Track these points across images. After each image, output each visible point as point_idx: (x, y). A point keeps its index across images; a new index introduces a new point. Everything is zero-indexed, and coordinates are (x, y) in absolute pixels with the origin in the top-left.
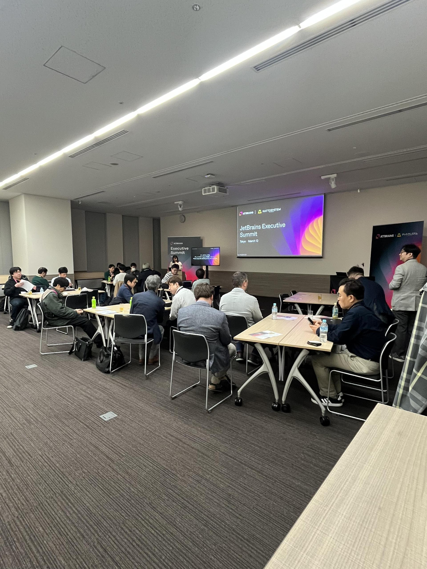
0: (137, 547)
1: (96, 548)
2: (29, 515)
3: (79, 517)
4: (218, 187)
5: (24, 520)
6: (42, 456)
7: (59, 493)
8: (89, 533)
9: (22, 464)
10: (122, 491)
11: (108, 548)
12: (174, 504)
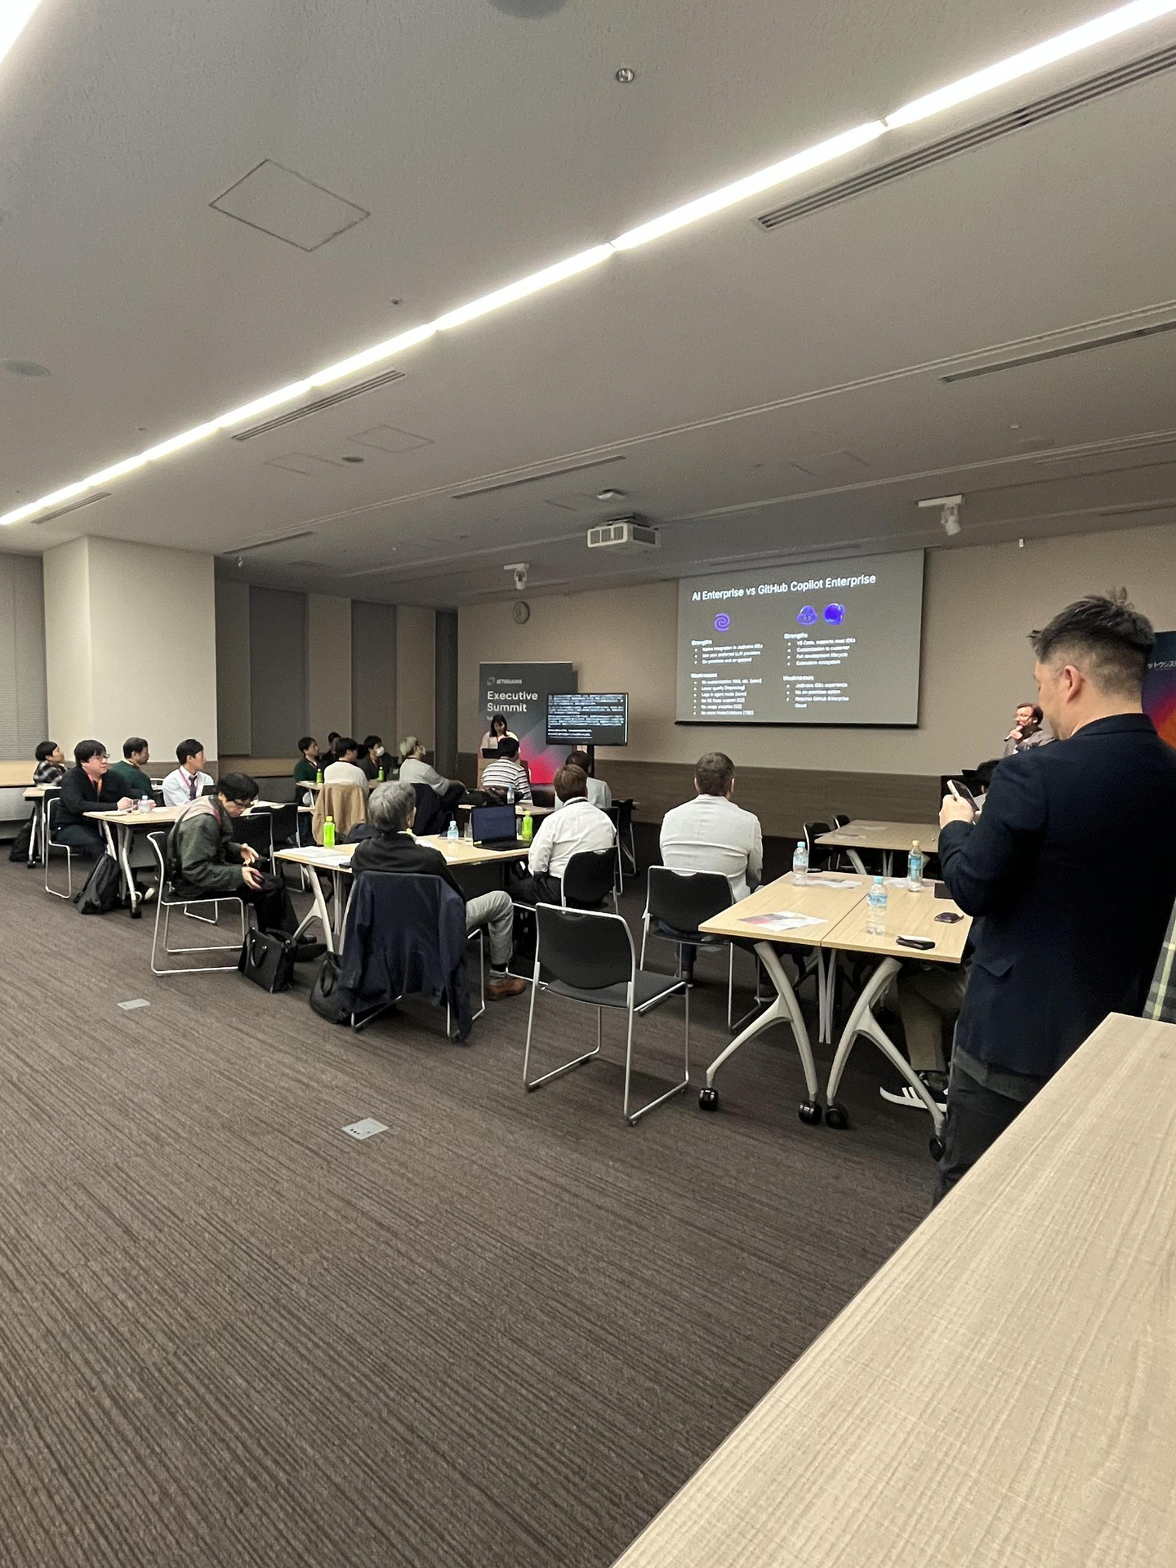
0: (489, 1423)
1: (386, 1423)
2: (203, 1350)
3: (331, 1358)
4: (632, 526)
5: (192, 1361)
6: (208, 1218)
7: (269, 1304)
8: (364, 1392)
9: (159, 1235)
10: (430, 1303)
11: (416, 1423)
12: (569, 1332)
